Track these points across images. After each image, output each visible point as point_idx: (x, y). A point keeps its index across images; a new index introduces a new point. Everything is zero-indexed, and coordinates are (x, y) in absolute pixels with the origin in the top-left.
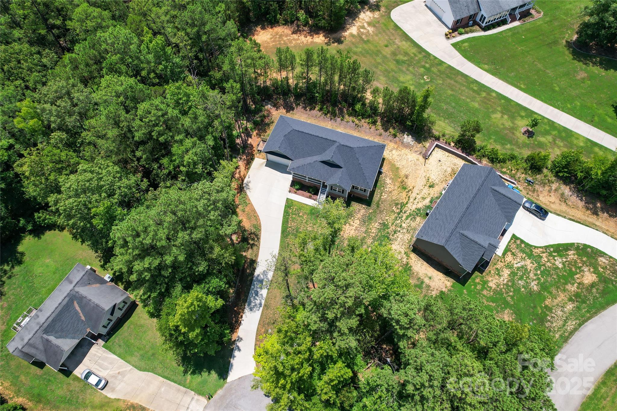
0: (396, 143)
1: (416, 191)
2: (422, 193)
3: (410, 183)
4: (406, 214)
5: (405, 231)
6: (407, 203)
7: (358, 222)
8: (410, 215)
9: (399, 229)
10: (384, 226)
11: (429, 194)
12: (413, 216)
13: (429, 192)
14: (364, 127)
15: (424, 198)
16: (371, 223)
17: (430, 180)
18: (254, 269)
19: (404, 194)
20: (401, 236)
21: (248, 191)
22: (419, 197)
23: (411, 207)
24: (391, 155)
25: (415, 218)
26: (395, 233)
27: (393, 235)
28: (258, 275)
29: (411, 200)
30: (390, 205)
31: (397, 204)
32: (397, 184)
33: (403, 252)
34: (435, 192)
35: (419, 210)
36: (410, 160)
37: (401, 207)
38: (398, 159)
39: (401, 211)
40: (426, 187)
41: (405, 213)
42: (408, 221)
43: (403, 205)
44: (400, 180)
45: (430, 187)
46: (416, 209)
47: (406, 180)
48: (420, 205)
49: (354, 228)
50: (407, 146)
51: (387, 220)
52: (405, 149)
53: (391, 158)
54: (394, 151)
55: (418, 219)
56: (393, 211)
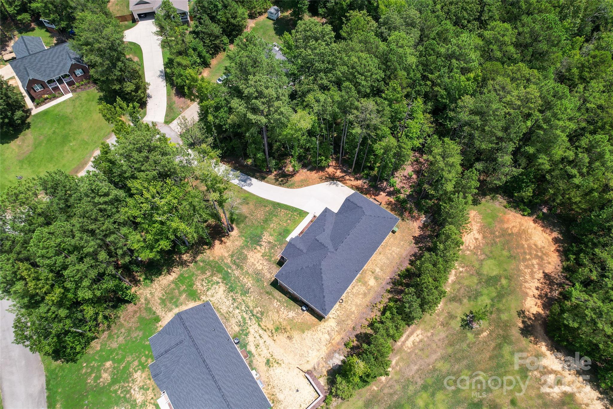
0: (338, 344)
1: (269, 341)
2: (263, 347)
3: (282, 338)
4: (247, 319)
5: (231, 309)
6: (259, 325)
7: (260, 268)
8: (245, 323)
9: (235, 304)
10: (245, 292)
11: (260, 355)
12: (243, 324)
13: (262, 356)
14: (370, 313)
15: (257, 346)
16: (253, 280)
17: (275, 365)
18: (257, 178)
19: (270, 326)
20: (228, 303)
21: (328, 183)
22: (261, 342)
23: (253, 328)
24: (324, 331)
25: (240, 325)
26: (234, 299)
27: (232, 296)
29: (261, 332)
30: (264, 306)
31: (262, 313)
32: (284, 323)
33: (211, 299)
34: (259, 362)
35: (247, 335)
36: (310, 351)
37: (257, 317)
38: (315, 337)
39: (253, 315)
40: (269, 356)
41: (250, 318)
42: (240, 317)
43: (259, 320)
44: (288, 328)
45: (268, 361)
46: (249, 332)
47: (286, 335)
48: (250, 338)
49: (256, 263)
50: (330, 356)
51: (250, 297)
52: (327, 352)
53: (319, 328)
54: (327, 337)
55: (237, 329)
56: (256, 306)
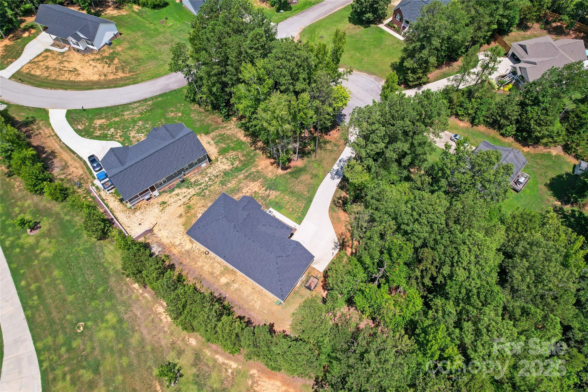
0: (170, 251)
1: (180, 203)
2: (176, 199)
3: (181, 210)
4: (200, 187)
5: (209, 175)
6: (194, 195)
7: (244, 191)
8: (197, 186)
9: (213, 178)
10: (223, 183)
11: (170, 197)
12: (196, 183)
13: (170, 199)
14: (193, 277)
15: (178, 195)
16: (233, 187)
17: (161, 208)
18: (341, 182)
19: (192, 202)
20: (214, 172)
21: (337, 241)
22: (181, 197)
23: (192, 191)
24: (183, 240)
25: (195, 182)
26: (217, 176)
27: (220, 174)
28: (338, 178)
29: (189, 196)
30: (209, 197)
31: (203, 196)
32: (193, 211)
33: (219, 162)
34: (165, 197)
35: (188, 187)
36: (167, 231)
37: (201, 193)
38: (178, 234)
39: (203, 190)
40: (169, 203)
41: (201, 188)
42: (202, 181)
43: (198, 194)
44: (189, 214)
45: (165, 203)
46: (189, 189)
47: (183, 213)
48: (184, 190)
49: (249, 188)
50: (160, 244)
51: (219, 187)
52: (165, 243)
53: (185, 236)
54: (177, 243)
55: (193, 180)
56: (209, 191)
